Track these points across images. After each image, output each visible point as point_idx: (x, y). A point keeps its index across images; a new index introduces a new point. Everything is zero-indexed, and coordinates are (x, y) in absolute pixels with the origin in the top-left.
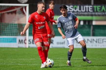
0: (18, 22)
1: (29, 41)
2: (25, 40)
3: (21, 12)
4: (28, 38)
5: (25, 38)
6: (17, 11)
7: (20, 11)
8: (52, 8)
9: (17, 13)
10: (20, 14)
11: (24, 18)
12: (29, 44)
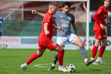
0: (77, 20)
1: (90, 42)
2: (85, 41)
3: (81, 8)
4: (89, 38)
5: (85, 39)
6: (76, 8)
7: (79, 7)
8: (107, 6)
9: (76, 10)
10: (79, 10)
11: (84, 15)
12: (89, 45)
